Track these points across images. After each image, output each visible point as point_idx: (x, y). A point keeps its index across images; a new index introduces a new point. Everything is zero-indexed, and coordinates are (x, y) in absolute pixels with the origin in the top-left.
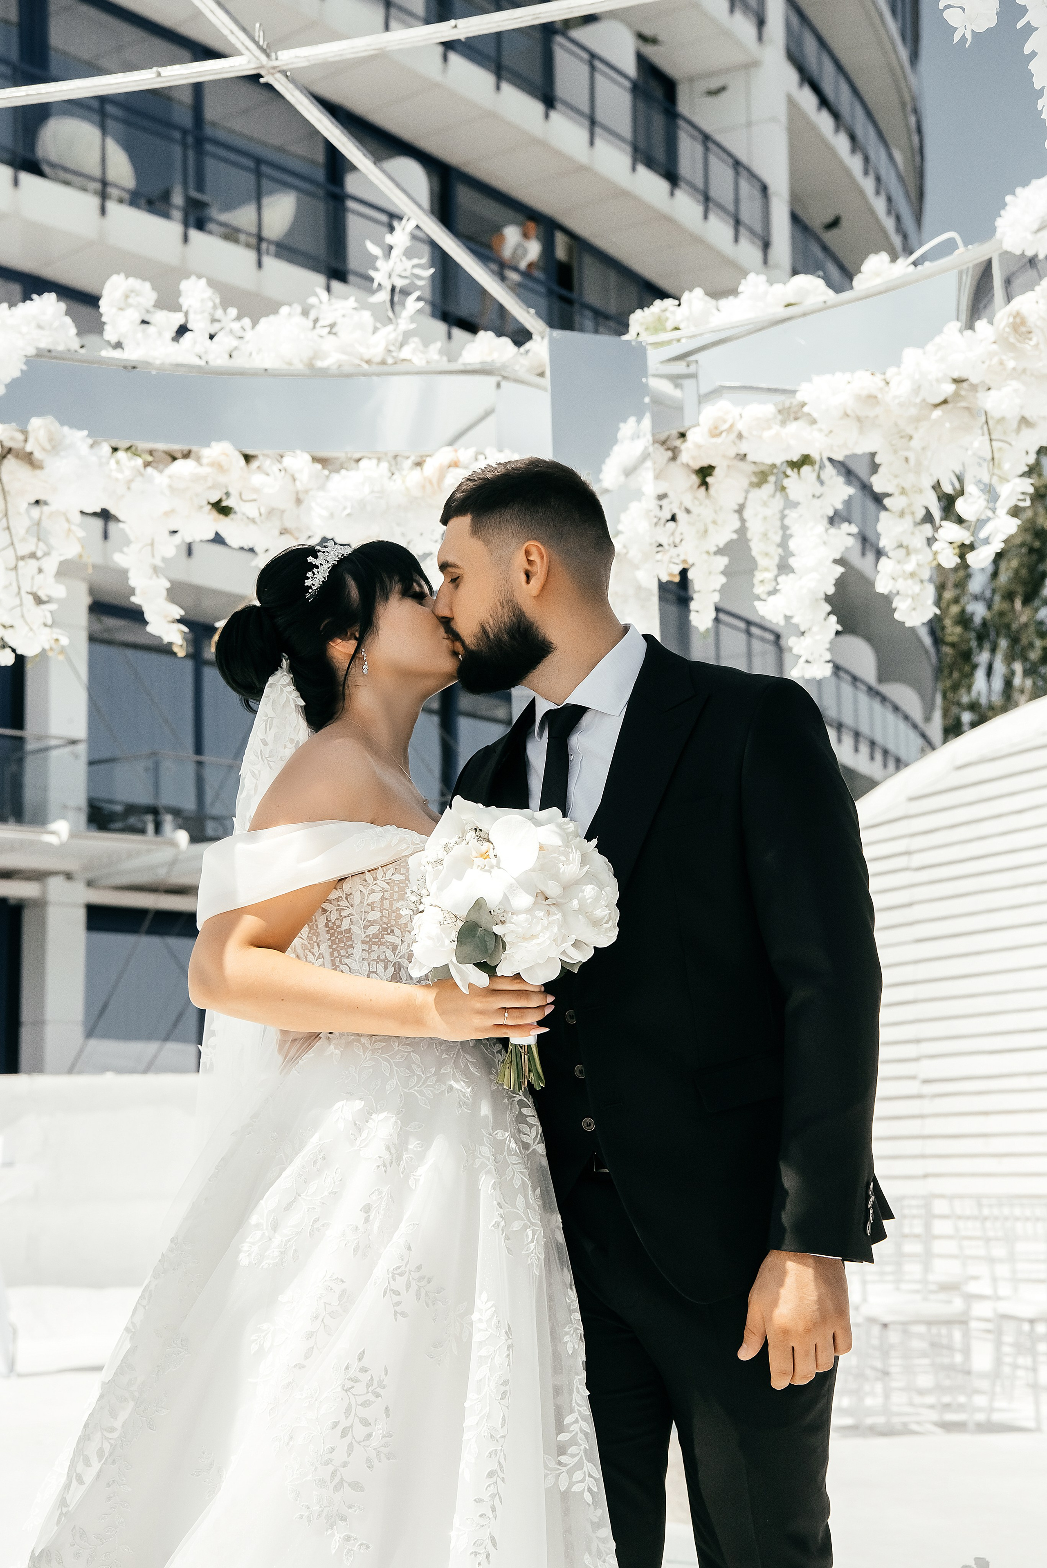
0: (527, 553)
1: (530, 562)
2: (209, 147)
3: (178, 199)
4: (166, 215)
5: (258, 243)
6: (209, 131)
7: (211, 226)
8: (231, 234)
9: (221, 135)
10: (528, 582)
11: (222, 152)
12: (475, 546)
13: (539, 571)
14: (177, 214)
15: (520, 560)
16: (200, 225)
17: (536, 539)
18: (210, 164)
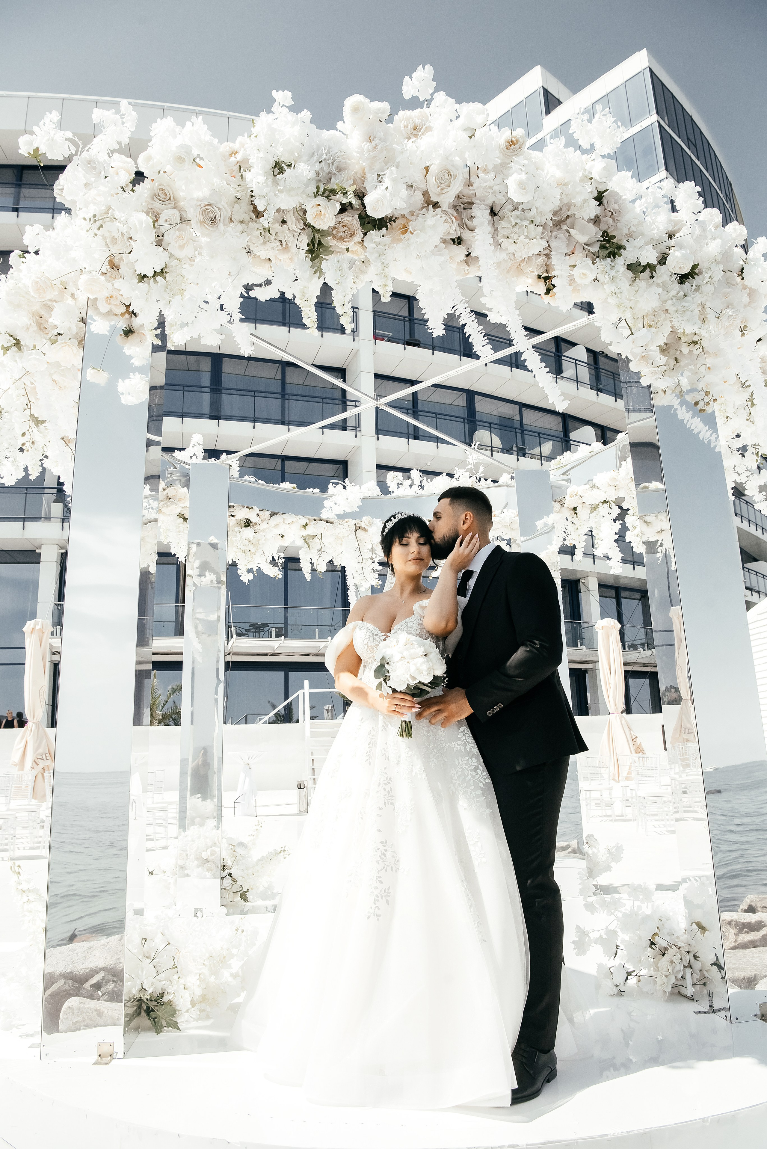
0: (466, 515)
1: (466, 519)
2: (525, 432)
3: (515, 449)
4: (513, 454)
5: (541, 457)
6: (525, 427)
7: (527, 455)
8: (533, 457)
9: (529, 428)
10: (463, 524)
11: (530, 433)
12: (450, 508)
13: (469, 523)
14: (515, 453)
15: (463, 516)
16: (524, 456)
17: (470, 511)
18: (526, 437)
